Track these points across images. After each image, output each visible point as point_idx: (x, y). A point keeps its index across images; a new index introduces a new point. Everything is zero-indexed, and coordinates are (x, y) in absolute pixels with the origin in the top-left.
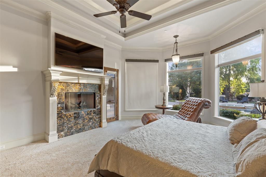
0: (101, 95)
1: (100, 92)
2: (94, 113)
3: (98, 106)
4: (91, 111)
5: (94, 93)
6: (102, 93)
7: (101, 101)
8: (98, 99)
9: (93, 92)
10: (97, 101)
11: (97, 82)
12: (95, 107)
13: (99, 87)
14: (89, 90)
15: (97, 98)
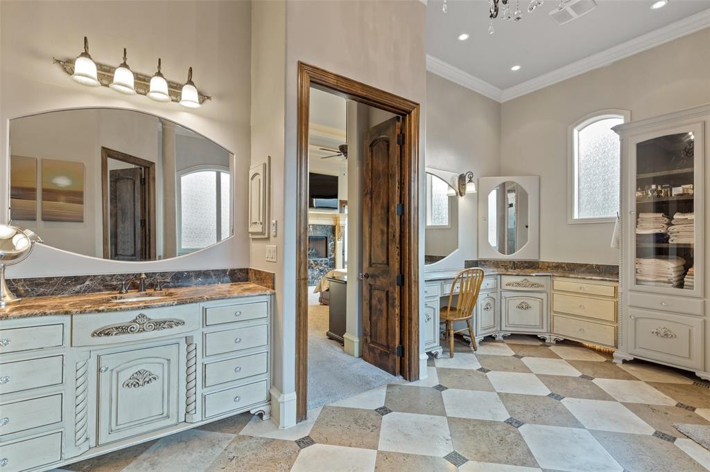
0: (334, 240)
1: (335, 236)
2: (326, 264)
3: (331, 255)
4: (322, 261)
5: (326, 238)
6: (337, 238)
7: (335, 248)
8: (331, 245)
9: (325, 235)
10: (330, 248)
11: (329, 222)
12: (326, 257)
13: (333, 229)
14: (319, 234)
15: (329, 245)
